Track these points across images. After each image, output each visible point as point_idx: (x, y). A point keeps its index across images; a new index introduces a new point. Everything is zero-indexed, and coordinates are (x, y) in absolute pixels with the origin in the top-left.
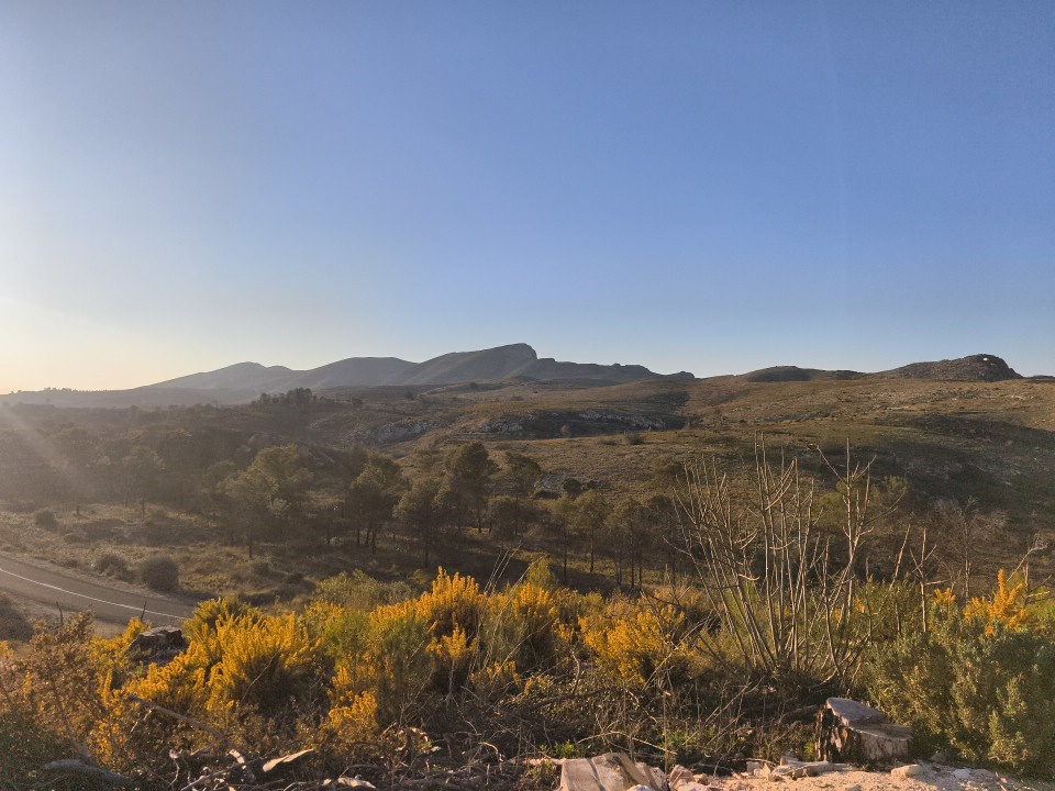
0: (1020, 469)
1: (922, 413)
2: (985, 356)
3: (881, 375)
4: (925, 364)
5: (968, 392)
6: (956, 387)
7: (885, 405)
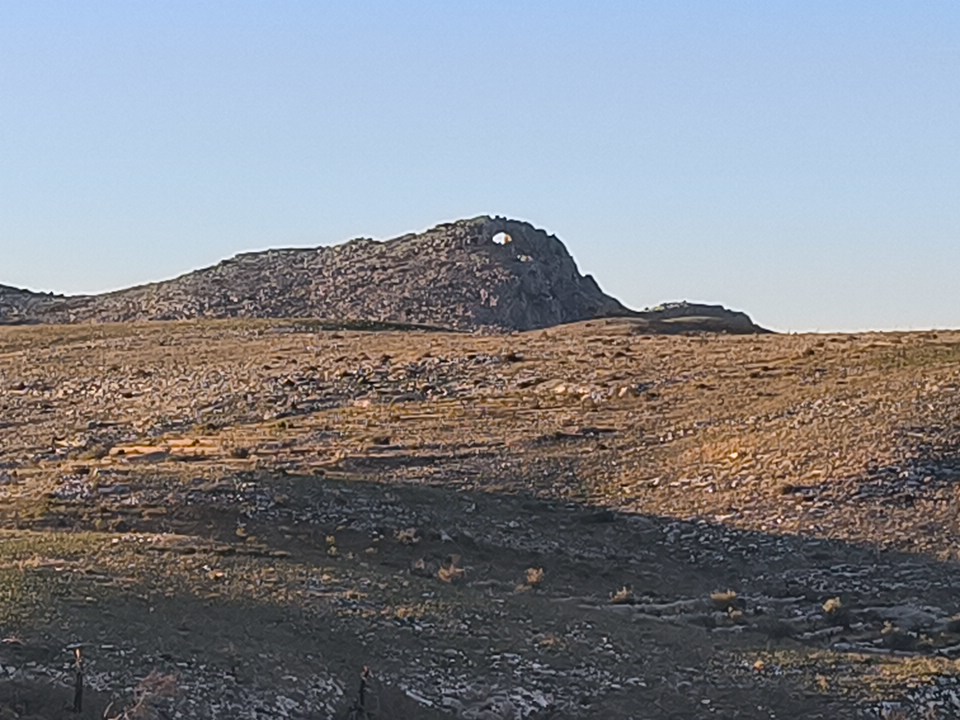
0: (547, 685)
1: (233, 465)
2: (502, 224)
3: (127, 305)
4: (292, 256)
5: (413, 373)
6: (368, 352)
7: (102, 436)
